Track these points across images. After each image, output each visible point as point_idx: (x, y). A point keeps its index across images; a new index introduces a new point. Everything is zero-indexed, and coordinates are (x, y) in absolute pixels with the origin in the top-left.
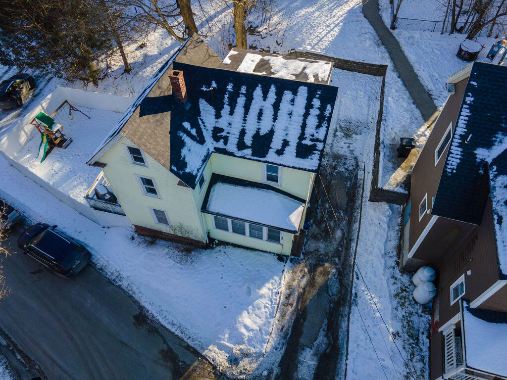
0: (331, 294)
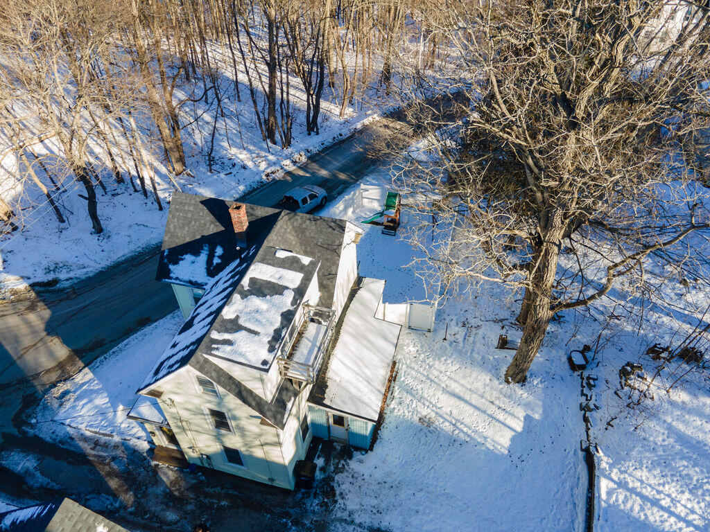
0: (88, 497)
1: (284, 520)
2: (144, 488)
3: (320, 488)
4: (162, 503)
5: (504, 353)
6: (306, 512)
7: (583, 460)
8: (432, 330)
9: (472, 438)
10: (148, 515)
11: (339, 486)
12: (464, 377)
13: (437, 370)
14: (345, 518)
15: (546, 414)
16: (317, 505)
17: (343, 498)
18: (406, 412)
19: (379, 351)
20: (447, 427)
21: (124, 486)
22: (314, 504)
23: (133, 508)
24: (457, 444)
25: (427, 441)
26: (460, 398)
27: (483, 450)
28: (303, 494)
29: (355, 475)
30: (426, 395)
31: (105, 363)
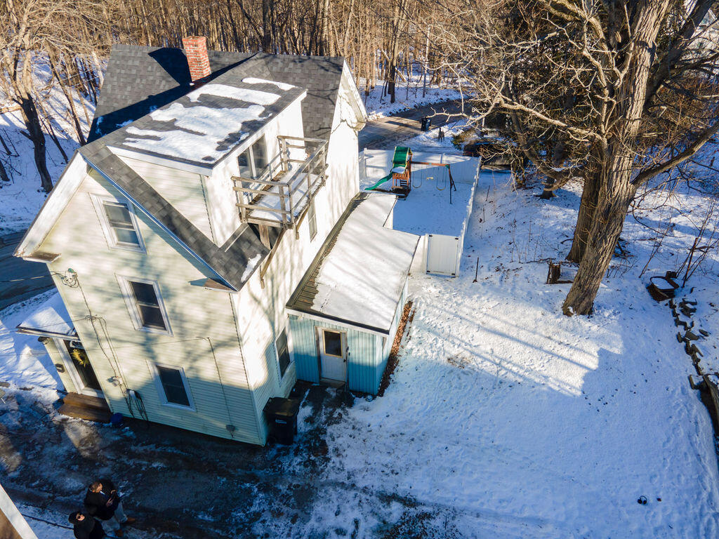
1: (248, 485)
2: (38, 448)
3: (305, 443)
4: (62, 466)
5: (556, 287)
6: (281, 474)
7: (697, 399)
8: (457, 274)
9: (525, 379)
10: (38, 482)
11: (333, 440)
12: (506, 313)
13: (468, 307)
14: (341, 481)
15: (628, 348)
16: (300, 464)
17: (338, 455)
18: (429, 352)
19: (390, 258)
20: (488, 367)
21: (10, 445)
22: (294, 463)
23: (17, 473)
24: (504, 386)
25: (461, 384)
26: (502, 335)
27: (544, 391)
28: (279, 450)
29: (357, 426)
30: (455, 334)
31: (21, 310)
